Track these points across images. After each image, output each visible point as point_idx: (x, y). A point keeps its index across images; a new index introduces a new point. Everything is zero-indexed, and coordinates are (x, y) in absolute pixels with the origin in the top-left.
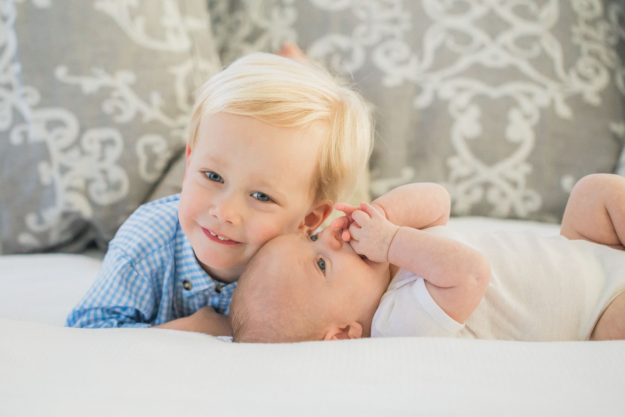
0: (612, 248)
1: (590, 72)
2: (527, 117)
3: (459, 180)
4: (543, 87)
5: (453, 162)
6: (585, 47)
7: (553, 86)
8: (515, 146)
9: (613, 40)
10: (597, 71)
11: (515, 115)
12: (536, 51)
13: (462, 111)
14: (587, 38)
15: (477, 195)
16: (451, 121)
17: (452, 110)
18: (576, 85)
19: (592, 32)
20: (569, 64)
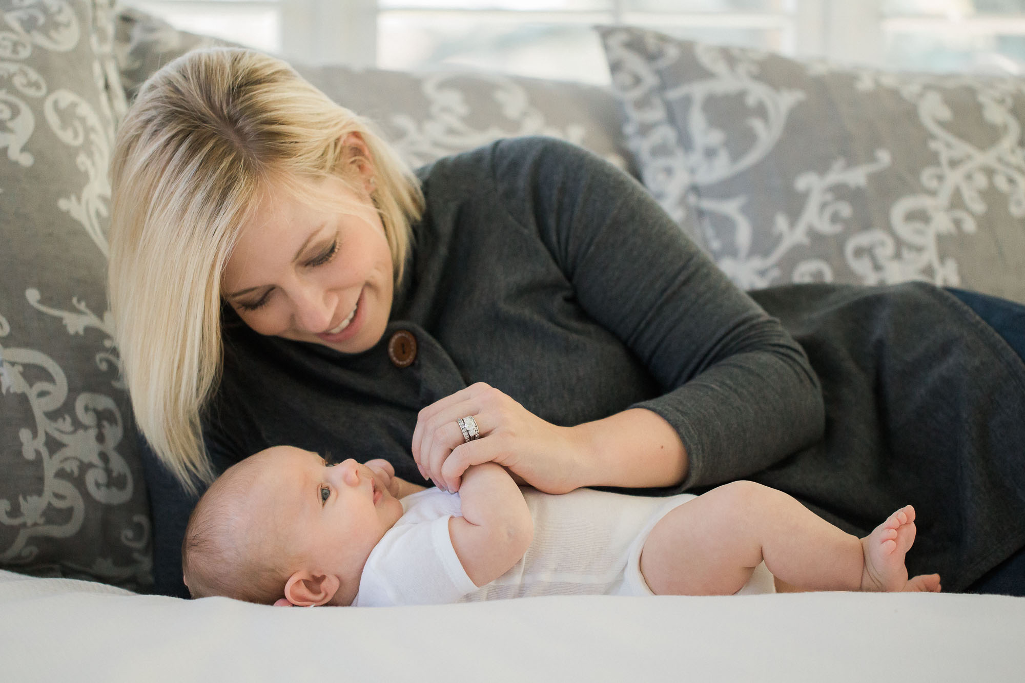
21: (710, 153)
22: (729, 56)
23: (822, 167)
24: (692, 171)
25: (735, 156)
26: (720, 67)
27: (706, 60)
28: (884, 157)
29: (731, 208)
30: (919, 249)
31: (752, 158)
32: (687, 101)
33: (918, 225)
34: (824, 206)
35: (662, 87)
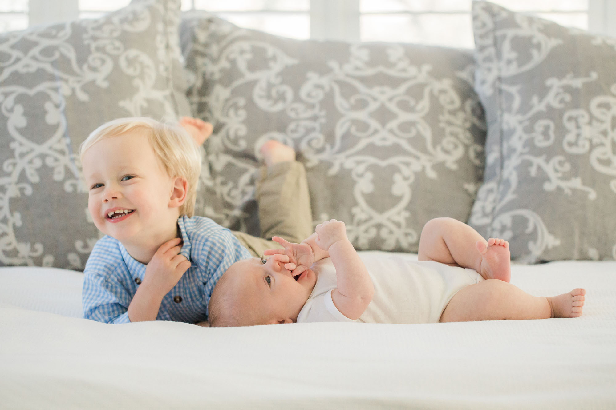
0: (448, 265)
1: (450, 147)
2: (406, 179)
3: (359, 224)
4: (418, 158)
5: (355, 210)
6: (448, 129)
7: (424, 158)
8: (398, 199)
9: (468, 125)
10: (456, 146)
11: (397, 177)
12: (413, 133)
13: (361, 176)
14: (450, 123)
15: (373, 233)
16: (354, 183)
17: (354, 176)
18: (441, 156)
19: (452, 119)
20: (436, 141)
21: (509, 62)
22: (531, 20)
23: (561, 75)
24: (499, 69)
25: (520, 65)
26: (525, 24)
27: (518, 19)
28: (594, 75)
29: (513, 90)
30: (602, 122)
31: (528, 67)
32: (504, 37)
33: (604, 110)
34: (558, 94)
35: (495, 29)
